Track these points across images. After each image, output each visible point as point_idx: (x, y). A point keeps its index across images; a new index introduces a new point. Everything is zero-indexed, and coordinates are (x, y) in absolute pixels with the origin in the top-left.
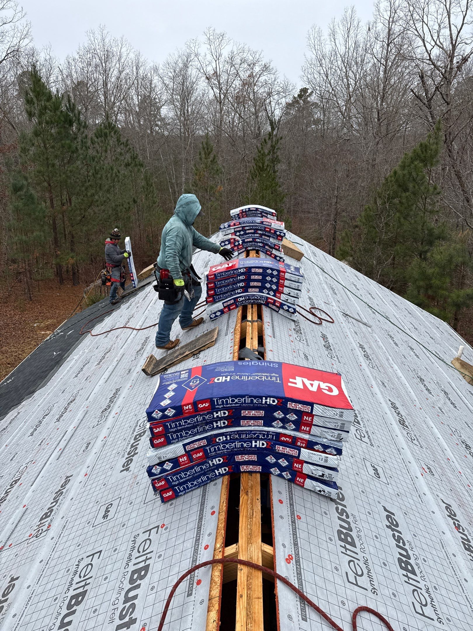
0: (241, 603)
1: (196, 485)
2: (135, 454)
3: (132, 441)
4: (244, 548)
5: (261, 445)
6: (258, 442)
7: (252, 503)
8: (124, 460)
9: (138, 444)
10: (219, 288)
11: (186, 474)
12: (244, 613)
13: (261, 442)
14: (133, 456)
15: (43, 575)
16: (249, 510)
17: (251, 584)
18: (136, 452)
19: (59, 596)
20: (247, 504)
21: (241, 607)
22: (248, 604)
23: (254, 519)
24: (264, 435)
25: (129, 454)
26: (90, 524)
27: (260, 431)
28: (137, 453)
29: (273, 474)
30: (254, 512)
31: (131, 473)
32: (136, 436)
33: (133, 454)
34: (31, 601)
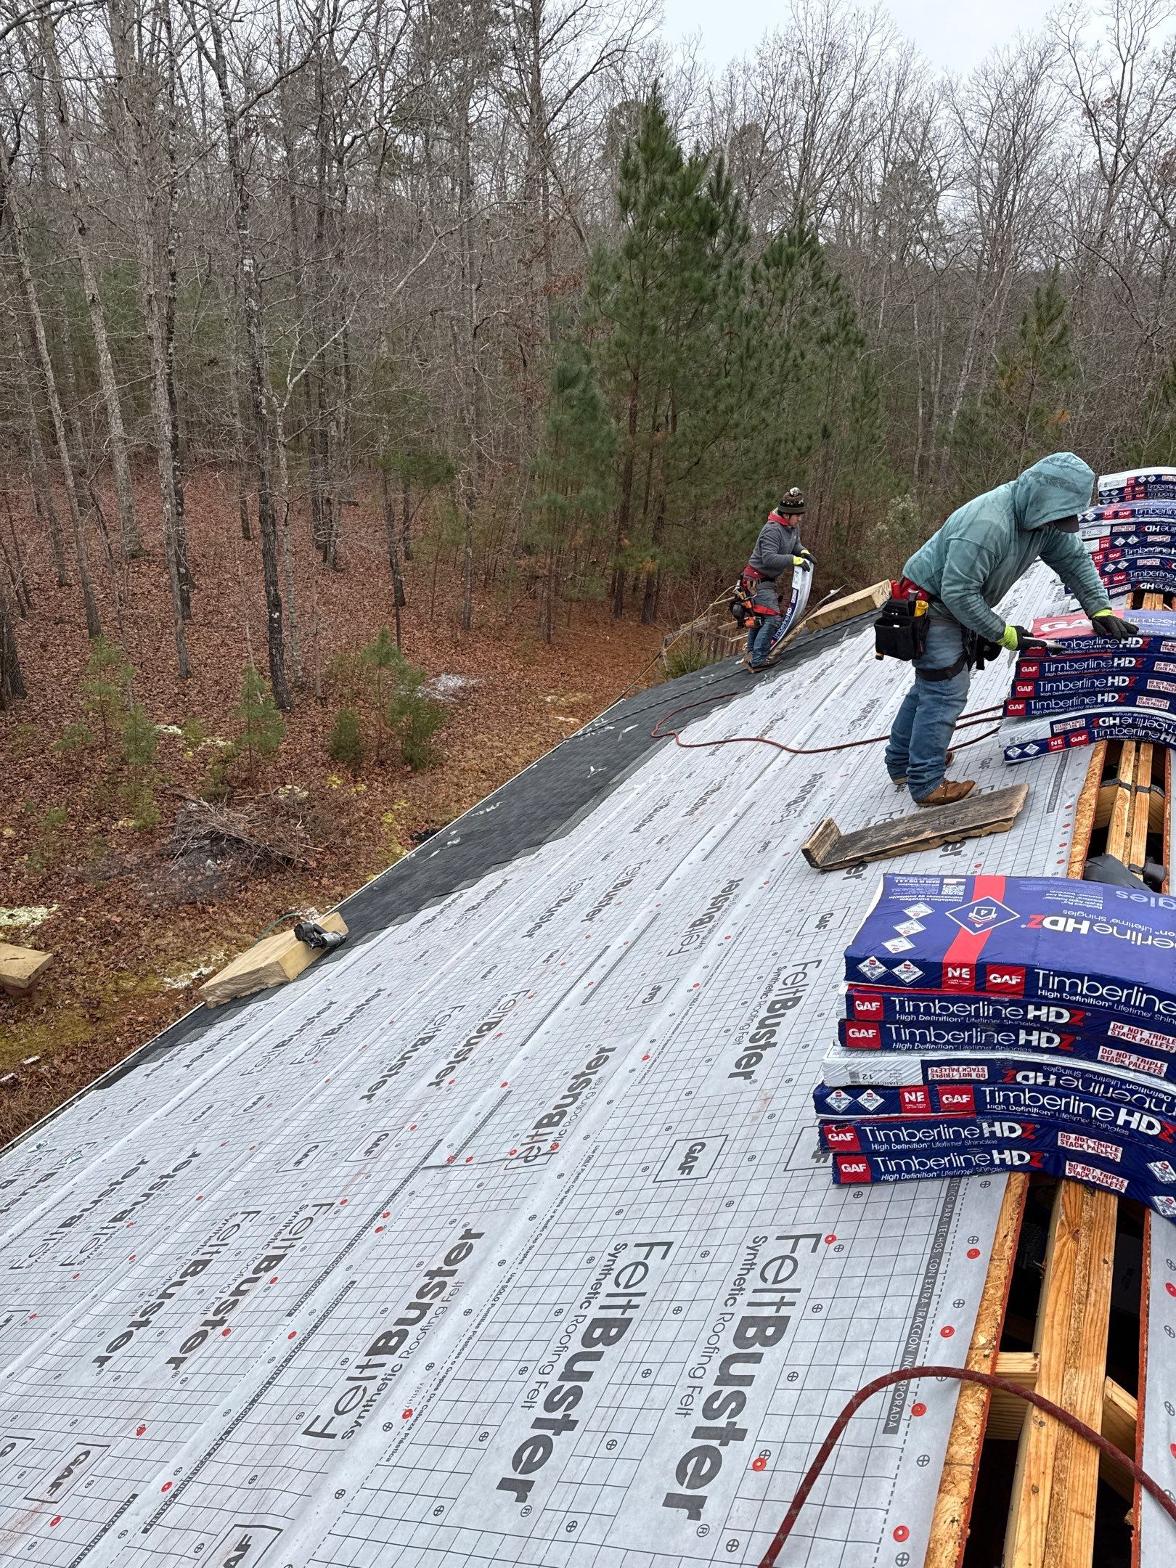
0: (1033, 1506)
1: (931, 1170)
2: (768, 1045)
3: (763, 1013)
4: (1053, 1371)
5: (1144, 1125)
6: (1137, 1115)
7: (1087, 1264)
8: (739, 1052)
9: (778, 1024)
10: (1050, 680)
11: (912, 1136)
12: (1038, 1535)
13: (1146, 1119)
14: (764, 1047)
15: (534, 1250)
16: (1078, 1281)
17: (1064, 1469)
18: (772, 1040)
19: (566, 1308)
20: (1073, 1263)
21: (1033, 1517)
22: (1052, 1516)
23: (1090, 1309)
24: (1159, 1103)
25: (752, 1039)
26: (648, 1172)
27: (1151, 1089)
28: (775, 1044)
29: (1156, 1210)
30: (1092, 1292)
31: (757, 1086)
32: (774, 1003)
33: (762, 1042)
34: (505, 1294)
